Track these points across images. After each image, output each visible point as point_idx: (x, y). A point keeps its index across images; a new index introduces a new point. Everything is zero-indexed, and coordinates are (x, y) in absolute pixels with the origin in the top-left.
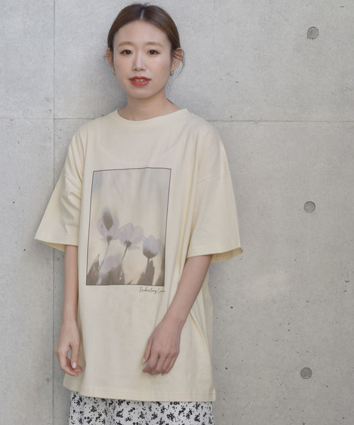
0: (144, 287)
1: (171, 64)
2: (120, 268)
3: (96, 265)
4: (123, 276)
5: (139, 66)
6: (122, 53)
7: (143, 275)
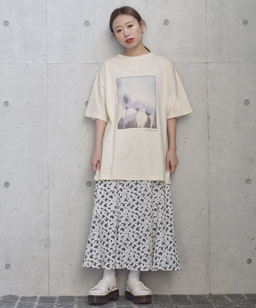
0: (147, 128)
1: (141, 28)
2: (134, 120)
3: (122, 120)
4: (136, 124)
5: (126, 34)
6: (118, 32)
7: (146, 123)
